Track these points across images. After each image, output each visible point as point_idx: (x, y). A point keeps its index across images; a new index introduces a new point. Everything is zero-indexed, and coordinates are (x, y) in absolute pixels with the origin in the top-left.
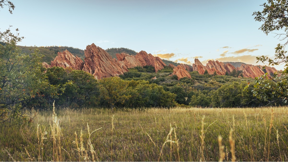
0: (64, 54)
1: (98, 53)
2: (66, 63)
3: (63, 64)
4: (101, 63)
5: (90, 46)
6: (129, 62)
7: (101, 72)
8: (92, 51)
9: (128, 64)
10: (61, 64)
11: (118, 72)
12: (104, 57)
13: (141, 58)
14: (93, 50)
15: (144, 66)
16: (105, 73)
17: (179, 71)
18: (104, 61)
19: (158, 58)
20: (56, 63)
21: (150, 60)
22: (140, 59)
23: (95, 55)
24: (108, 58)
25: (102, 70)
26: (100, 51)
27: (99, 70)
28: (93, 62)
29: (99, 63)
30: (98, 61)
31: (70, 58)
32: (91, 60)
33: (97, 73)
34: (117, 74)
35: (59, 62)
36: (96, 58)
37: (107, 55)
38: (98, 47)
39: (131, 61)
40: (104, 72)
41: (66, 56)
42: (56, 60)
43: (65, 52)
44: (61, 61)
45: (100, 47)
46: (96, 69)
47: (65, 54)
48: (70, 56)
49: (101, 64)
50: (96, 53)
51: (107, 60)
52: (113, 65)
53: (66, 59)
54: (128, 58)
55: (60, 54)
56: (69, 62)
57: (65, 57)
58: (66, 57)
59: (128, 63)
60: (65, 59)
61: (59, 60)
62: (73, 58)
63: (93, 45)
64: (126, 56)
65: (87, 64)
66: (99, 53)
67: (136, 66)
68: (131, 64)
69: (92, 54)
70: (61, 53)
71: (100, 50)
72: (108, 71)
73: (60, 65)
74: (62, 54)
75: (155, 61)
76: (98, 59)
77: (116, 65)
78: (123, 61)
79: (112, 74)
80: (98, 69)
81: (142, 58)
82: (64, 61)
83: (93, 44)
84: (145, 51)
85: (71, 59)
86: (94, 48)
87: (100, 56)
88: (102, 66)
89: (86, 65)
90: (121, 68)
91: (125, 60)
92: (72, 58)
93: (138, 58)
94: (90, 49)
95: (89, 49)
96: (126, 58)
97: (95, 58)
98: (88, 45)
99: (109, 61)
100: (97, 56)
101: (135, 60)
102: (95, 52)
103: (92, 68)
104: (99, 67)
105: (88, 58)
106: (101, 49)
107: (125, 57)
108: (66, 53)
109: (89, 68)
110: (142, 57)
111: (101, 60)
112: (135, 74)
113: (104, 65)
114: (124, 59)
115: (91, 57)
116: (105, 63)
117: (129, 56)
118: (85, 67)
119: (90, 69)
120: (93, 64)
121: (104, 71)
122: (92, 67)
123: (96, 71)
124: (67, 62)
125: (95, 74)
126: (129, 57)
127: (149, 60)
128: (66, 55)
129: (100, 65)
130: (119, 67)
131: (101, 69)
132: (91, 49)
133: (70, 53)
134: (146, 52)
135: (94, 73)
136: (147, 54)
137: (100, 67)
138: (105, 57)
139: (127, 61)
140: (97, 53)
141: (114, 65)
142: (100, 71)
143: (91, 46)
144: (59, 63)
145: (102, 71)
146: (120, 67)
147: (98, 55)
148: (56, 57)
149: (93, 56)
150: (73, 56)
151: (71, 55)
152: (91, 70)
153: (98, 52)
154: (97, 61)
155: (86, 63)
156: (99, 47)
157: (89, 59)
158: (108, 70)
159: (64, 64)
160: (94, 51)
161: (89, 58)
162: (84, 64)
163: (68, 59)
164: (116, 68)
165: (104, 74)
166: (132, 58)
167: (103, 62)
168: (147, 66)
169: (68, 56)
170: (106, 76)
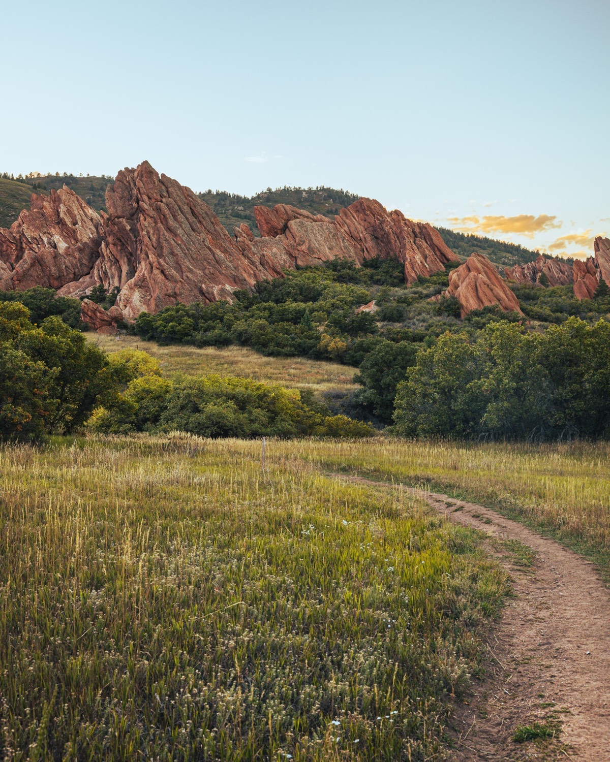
0: (54, 202)
1: (162, 202)
2: (57, 238)
3: (45, 240)
4: (167, 240)
5: (133, 171)
6: (304, 242)
7: (160, 277)
8: (135, 191)
9: (299, 248)
10: (39, 241)
11: (236, 280)
12: (181, 218)
13: (359, 226)
14: (139, 189)
15: (364, 259)
16: (176, 282)
17: (469, 283)
18: (180, 231)
19: (426, 228)
20: (18, 237)
21: (392, 236)
22: (352, 229)
23: (146, 206)
24: (200, 222)
25: (166, 266)
26: (168, 192)
27: (152, 268)
28: (135, 237)
29: (158, 240)
30: (157, 230)
31: (78, 217)
32: (128, 228)
33: (143, 279)
34: (228, 287)
35: (29, 234)
36: (149, 219)
37: (198, 210)
38: (163, 175)
39: (315, 235)
40: (172, 276)
41: (62, 209)
42: (20, 226)
43: (59, 196)
44: (38, 228)
45: (172, 178)
46: (143, 263)
47: (57, 201)
48: (76, 212)
49: (165, 244)
50: (150, 198)
51: (193, 230)
52: (218, 252)
53: (60, 222)
54: (301, 225)
55: (39, 202)
56: (70, 234)
57: (58, 213)
58: (62, 215)
59: (299, 245)
60: (58, 223)
61: (33, 225)
62: (92, 220)
63: (146, 170)
64: (296, 218)
65: (114, 244)
66: (164, 200)
67: (332, 258)
68: (311, 250)
69: (138, 202)
70: (43, 200)
71: (170, 190)
72: (189, 275)
73: (34, 246)
74: (45, 203)
75: (409, 241)
76: (156, 223)
77: (232, 249)
78: (282, 236)
79: (203, 286)
80: (151, 264)
81: (360, 228)
82: (53, 231)
83: (146, 163)
84: (375, 202)
85: (80, 223)
86: (145, 179)
87: (167, 212)
88: (166, 251)
89: (107, 245)
90: (253, 263)
91: (287, 232)
92: (85, 218)
93: (346, 228)
94: (132, 185)
95: (128, 182)
96: (293, 224)
97: (145, 219)
98: (126, 169)
99: (203, 235)
100: (152, 213)
101: (330, 232)
102: (145, 197)
103: (129, 260)
104: (152, 257)
105: (119, 217)
106: (175, 183)
107: (289, 220)
108: (63, 198)
109: (118, 258)
110: (362, 222)
111: (169, 229)
112: (301, 289)
113: (177, 250)
114: (285, 229)
115: (133, 215)
116: (182, 241)
117: (308, 217)
118: (105, 254)
119: (122, 262)
120: (136, 241)
121: (173, 272)
122: (131, 254)
123: (141, 271)
124: (61, 235)
125: (136, 285)
126: (308, 223)
127: (388, 235)
128: (61, 206)
129: (162, 248)
130: (243, 258)
131: (159, 263)
132: (135, 185)
133: (78, 200)
134: (380, 205)
135: (133, 280)
136: (384, 210)
137: (160, 255)
138: (187, 219)
139: (297, 239)
140: (156, 200)
141: (225, 251)
142: (156, 272)
143: (136, 174)
144: (28, 237)
145: (163, 272)
146: (248, 258)
147: (158, 209)
148: (21, 214)
149: (140, 210)
150: (90, 212)
151: (82, 208)
152: (125, 268)
153: (162, 196)
154: (148, 232)
155: (110, 239)
156: (168, 175)
157: (120, 223)
158: (191, 271)
159: (50, 243)
160: (143, 190)
161: (121, 220)
162: (103, 245)
163: (68, 221)
164: (231, 262)
165: (169, 284)
166: (321, 226)
167: (176, 235)
168: (377, 259)
169: (69, 212)
170: (178, 292)
